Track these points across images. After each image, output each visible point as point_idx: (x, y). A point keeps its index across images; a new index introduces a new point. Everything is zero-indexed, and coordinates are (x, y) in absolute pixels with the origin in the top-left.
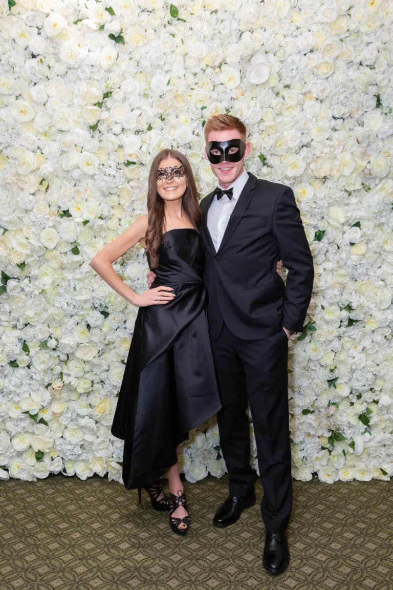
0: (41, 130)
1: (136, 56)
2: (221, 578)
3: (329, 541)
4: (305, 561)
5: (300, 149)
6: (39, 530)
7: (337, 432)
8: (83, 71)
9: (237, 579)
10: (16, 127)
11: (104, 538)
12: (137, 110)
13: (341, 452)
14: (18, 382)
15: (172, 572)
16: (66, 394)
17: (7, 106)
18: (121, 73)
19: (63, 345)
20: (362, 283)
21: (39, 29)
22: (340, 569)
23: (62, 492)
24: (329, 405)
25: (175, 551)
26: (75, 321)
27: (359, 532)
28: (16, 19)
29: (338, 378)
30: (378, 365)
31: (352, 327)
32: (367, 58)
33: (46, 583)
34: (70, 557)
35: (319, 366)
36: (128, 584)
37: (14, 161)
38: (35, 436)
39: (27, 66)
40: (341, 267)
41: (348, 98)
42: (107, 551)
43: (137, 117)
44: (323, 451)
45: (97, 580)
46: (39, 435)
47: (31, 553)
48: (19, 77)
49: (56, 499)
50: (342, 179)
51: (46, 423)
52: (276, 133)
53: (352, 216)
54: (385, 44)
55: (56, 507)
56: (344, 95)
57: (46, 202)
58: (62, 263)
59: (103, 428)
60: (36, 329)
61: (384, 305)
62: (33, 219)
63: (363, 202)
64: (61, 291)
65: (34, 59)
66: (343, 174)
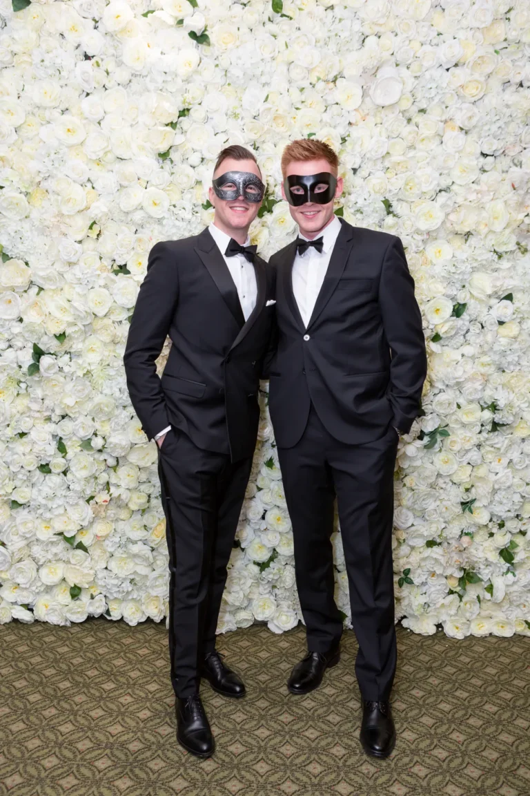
0: (94, 157)
1: (224, 63)
2: (325, 762)
3: (465, 715)
4: (435, 741)
5: (437, 194)
6: (75, 691)
7: (471, 571)
8: (152, 80)
9: (347, 764)
10: (61, 152)
11: (164, 704)
12: (223, 135)
13: (475, 597)
14: (50, 492)
15: (259, 753)
16: (113, 512)
17: (49, 122)
18: (203, 84)
19: (112, 446)
20: (511, 375)
21: (97, 22)
22: (484, 754)
23: (105, 641)
24: (460, 536)
25: (260, 725)
26: (128, 414)
27: (503, 704)
28: (66, 6)
29: (475, 499)
30: (527, 484)
31: (496, 433)
33: (89, 763)
34: (120, 729)
35: (451, 483)
36: (201, 768)
37: (56, 196)
38: (70, 566)
39: (78, 71)
40: (484, 353)
41: (502, 129)
42: (169, 721)
43: (222, 144)
44: (452, 596)
45: (158, 761)
46: (75, 565)
47: (66, 722)
48: (66, 85)
49: (97, 651)
50: (490, 237)
51: (85, 549)
52: (406, 171)
53: (502, 285)
55: (98, 661)
56: (498, 124)
57: (96, 253)
58: (115, 336)
59: (161, 557)
60: (76, 422)
62: (79, 275)
63: (517, 268)
64: (113, 372)
65: (88, 61)
66: (493, 229)
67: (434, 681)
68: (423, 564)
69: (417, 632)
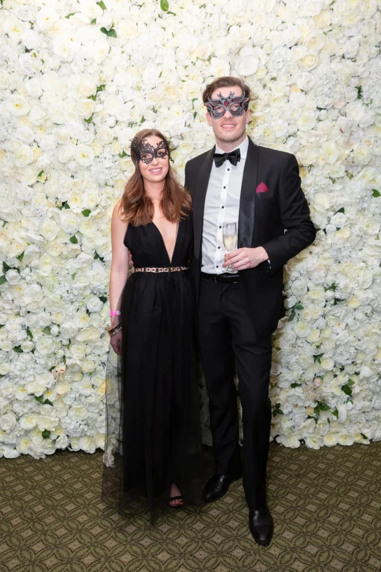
0: (37, 124)
1: (128, 50)
2: (229, 564)
4: (308, 539)
5: (287, 138)
6: (47, 512)
7: (323, 402)
8: (76, 65)
10: (12, 121)
11: (111, 521)
12: (130, 103)
13: (326, 420)
14: (23, 366)
15: (180, 559)
16: (69, 376)
17: (2, 101)
18: (114, 67)
19: (65, 331)
20: (345, 264)
21: (32, 24)
22: (343, 547)
24: (314, 379)
25: (180, 534)
26: (75, 307)
27: (352, 502)
28: (9, 13)
29: (323, 354)
30: (359, 340)
31: (336, 306)
32: (350, 50)
34: (78, 544)
35: (306, 343)
37: (12, 154)
38: (41, 416)
39: (21, 61)
41: (332, 90)
42: (114, 536)
43: (131, 109)
44: (310, 420)
46: (45, 415)
47: (39, 542)
48: (13, 72)
49: (63, 477)
50: (327, 167)
51: (51, 404)
52: (264, 123)
53: (336, 202)
54: (365, 37)
55: (63, 486)
56: (329, 86)
57: (43, 194)
60: (37, 316)
61: (366, 285)
63: (346, 189)
64: (61, 279)
65: (27, 53)
66: (328, 162)
67: (302, 486)
68: (289, 399)
69: (287, 446)
